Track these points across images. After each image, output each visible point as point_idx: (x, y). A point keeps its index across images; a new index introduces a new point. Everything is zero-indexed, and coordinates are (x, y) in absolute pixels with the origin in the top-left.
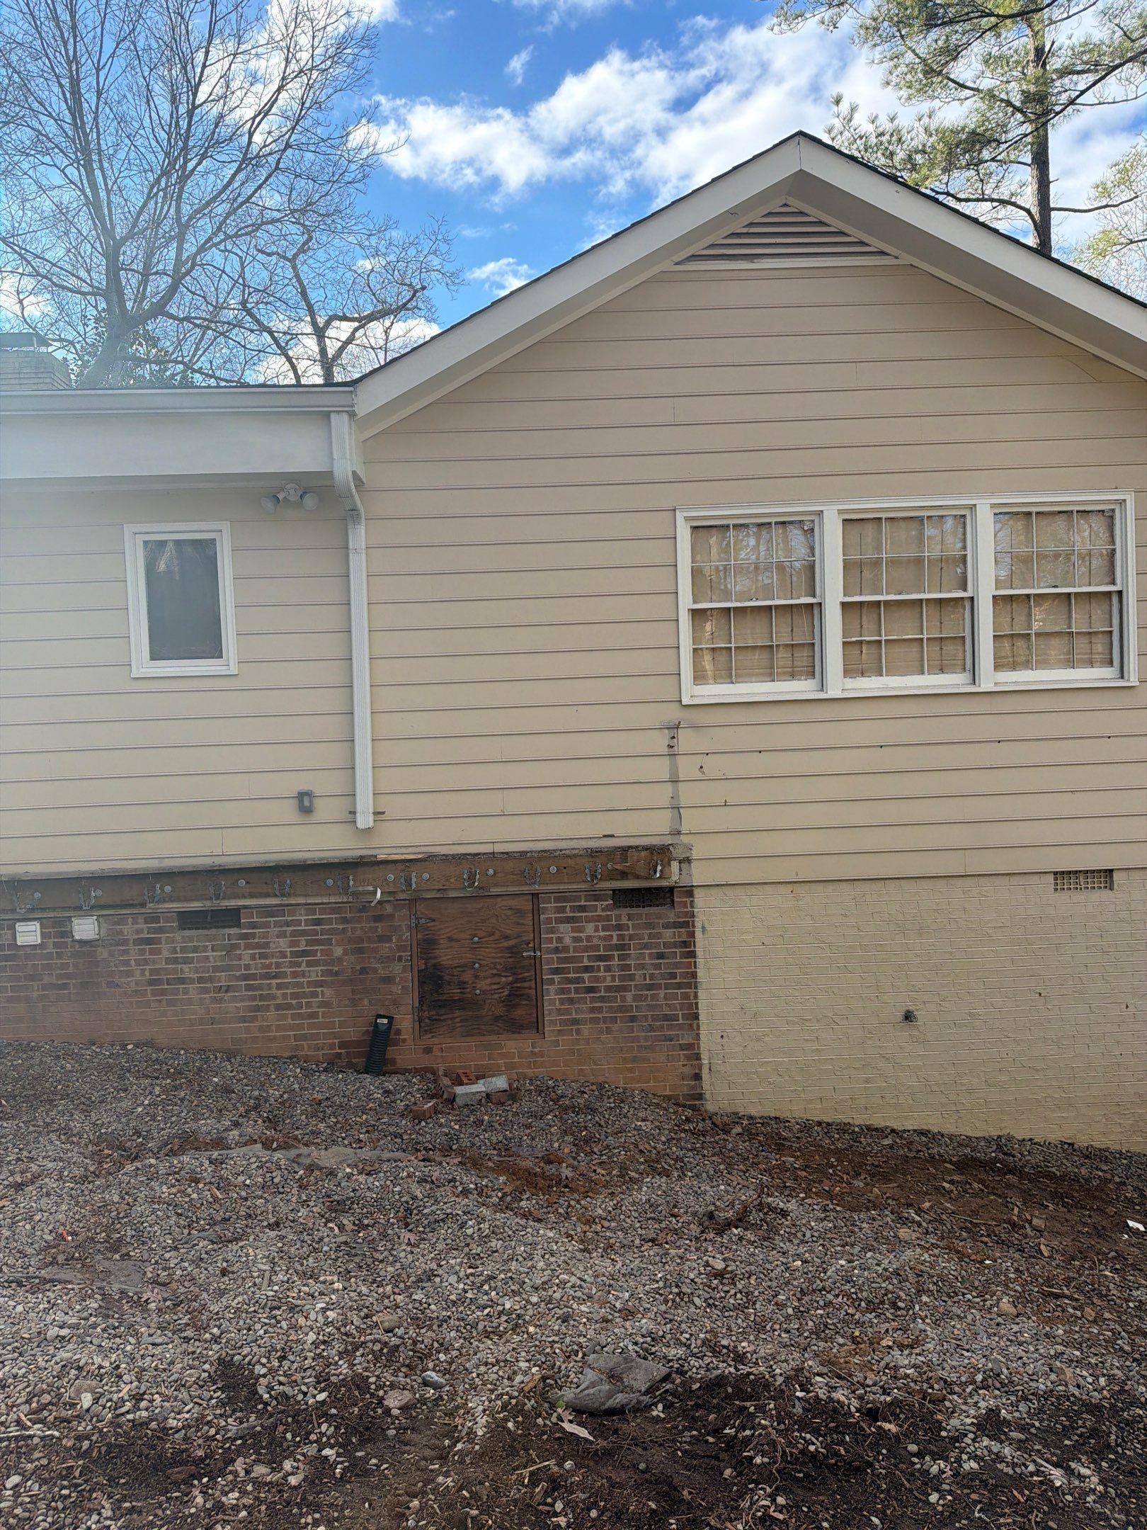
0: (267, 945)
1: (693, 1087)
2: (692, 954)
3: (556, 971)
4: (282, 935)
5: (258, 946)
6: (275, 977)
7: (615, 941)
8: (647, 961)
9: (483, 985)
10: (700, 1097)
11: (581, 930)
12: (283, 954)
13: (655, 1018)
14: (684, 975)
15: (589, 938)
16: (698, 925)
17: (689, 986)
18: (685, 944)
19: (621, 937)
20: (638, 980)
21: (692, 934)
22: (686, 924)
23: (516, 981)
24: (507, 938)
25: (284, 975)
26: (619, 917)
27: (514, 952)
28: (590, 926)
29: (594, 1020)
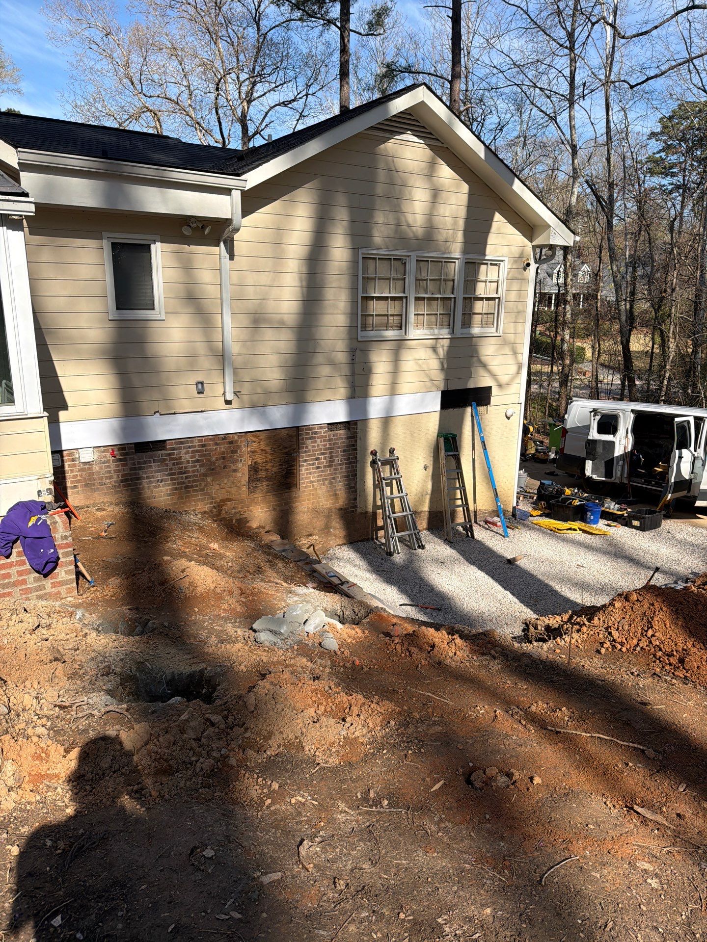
0: (180, 458)
1: (354, 503)
2: (356, 449)
3: (305, 461)
4: (187, 453)
5: (176, 459)
6: (184, 473)
7: (328, 446)
8: (340, 454)
9: (275, 469)
10: (356, 507)
11: (315, 442)
12: (188, 462)
14: (353, 458)
15: (318, 446)
16: (358, 437)
17: (354, 462)
18: (354, 445)
19: (330, 444)
20: (336, 462)
21: (356, 441)
22: (354, 437)
23: (289, 467)
24: (286, 448)
25: (189, 472)
26: (329, 436)
27: (288, 454)
28: (319, 440)
29: (320, 481)
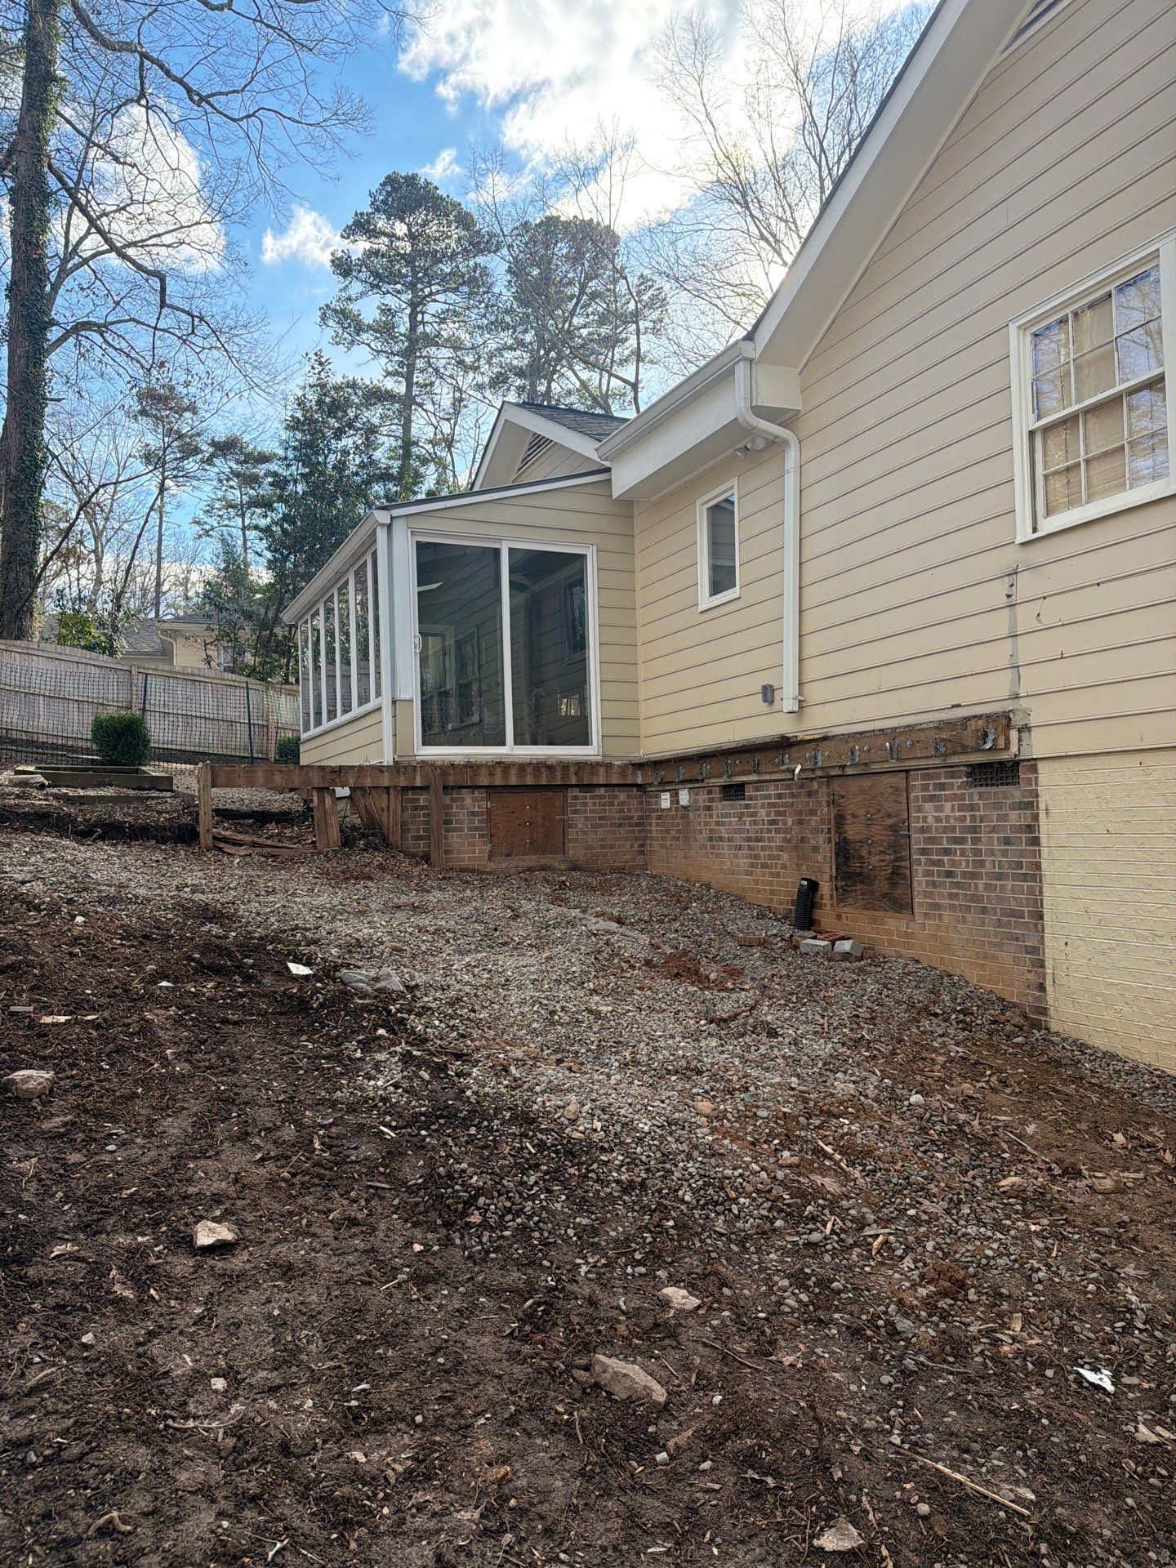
0: (757, 814)
1: (1039, 999)
2: (1036, 841)
3: (923, 852)
4: (763, 806)
5: (752, 814)
6: (760, 841)
7: (968, 823)
8: (996, 846)
9: (874, 860)
10: (1044, 1011)
11: (941, 809)
12: (764, 822)
13: (1004, 913)
14: (1030, 866)
15: (948, 817)
16: (1042, 806)
17: (1034, 878)
18: (1030, 828)
19: (973, 818)
20: (989, 868)
21: (1036, 817)
22: (1030, 805)
23: (896, 860)
24: (889, 815)
25: (764, 839)
26: (972, 796)
27: (894, 829)
28: (948, 805)
29: (952, 907)
